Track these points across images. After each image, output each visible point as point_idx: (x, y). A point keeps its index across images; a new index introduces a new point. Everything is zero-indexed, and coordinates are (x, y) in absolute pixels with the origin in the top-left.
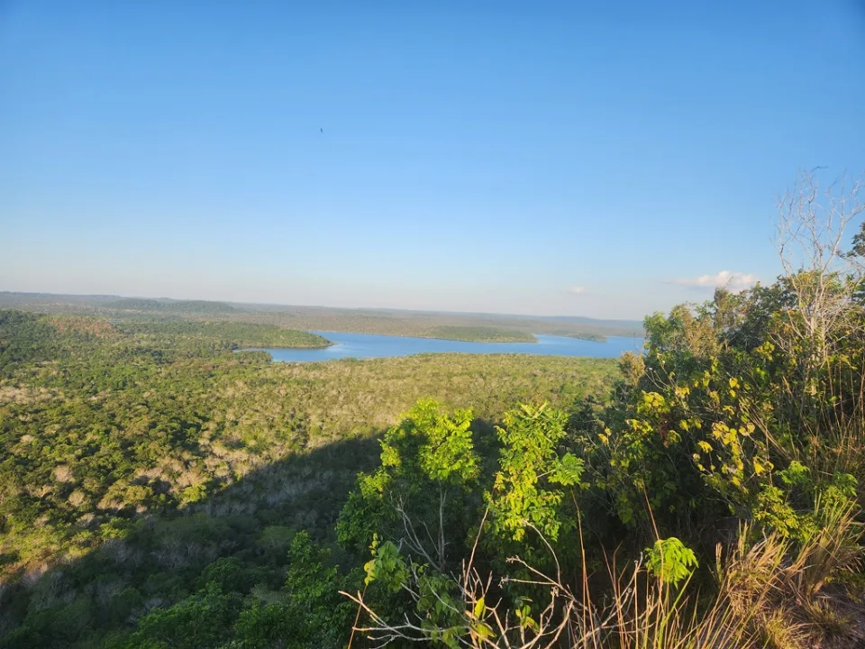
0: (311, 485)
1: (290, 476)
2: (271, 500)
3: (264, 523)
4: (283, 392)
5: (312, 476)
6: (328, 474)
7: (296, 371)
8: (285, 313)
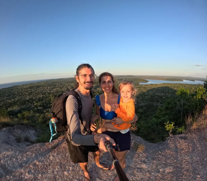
0: (146, 104)
1: (143, 102)
2: (140, 105)
3: (139, 108)
4: (141, 89)
5: (146, 102)
6: (148, 102)
7: (143, 86)
8: (141, 76)
